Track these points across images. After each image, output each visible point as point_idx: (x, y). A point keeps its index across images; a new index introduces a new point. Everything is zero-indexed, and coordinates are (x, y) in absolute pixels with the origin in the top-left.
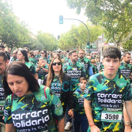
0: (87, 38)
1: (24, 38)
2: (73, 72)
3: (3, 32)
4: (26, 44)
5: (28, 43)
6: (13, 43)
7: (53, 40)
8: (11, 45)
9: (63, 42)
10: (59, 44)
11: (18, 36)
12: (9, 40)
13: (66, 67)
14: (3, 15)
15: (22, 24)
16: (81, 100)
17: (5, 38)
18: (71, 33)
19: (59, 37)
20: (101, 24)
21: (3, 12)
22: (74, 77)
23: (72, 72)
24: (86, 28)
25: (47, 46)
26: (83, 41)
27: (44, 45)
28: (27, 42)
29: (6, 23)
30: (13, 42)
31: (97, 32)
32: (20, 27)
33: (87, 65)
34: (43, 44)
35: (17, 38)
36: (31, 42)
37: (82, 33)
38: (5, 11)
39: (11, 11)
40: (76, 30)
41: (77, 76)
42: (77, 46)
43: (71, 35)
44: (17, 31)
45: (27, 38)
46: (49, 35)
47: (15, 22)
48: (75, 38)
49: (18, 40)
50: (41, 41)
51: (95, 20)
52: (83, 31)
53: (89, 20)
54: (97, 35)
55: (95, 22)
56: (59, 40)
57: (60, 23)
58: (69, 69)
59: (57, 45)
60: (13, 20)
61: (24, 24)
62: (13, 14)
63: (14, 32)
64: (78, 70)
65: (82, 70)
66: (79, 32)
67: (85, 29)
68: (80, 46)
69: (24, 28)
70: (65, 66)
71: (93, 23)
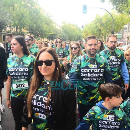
0: (111, 27)
1: (48, 29)
2: (90, 71)
3: (29, 23)
4: (51, 35)
5: (53, 34)
6: (39, 34)
7: (77, 30)
8: (37, 35)
9: (87, 32)
10: (83, 34)
11: (43, 27)
12: (35, 31)
13: (79, 63)
14: (29, 7)
15: (47, 15)
16: (105, 125)
17: (31, 29)
18: (95, 22)
19: (83, 27)
20: (127, 12)
21: (29, 5)
22: (92, 79)
23: (88, 71)
24: (111, 17)
25: (71, 36)
26: (107, 30)
27: (69, 36)
28: (51, 32)
29: (32, 15)
30: (39, 32)
31: (122, 22)
32: (45, 18)
33: (119, 59)
34: (67, 34)
35: (42, 29)
36: (55, 33)
37: (106, 22)
38: (32, 3)
39: (36, 3)
40: (100, 20)
41: (97, 77)
42: (101, 36)
43: (95, 25)
44: (43, 22)
45: (51, 28)
46: (74, 26)
47: (40, 13)
48: (99, 28)
49: (43, 30)
50: (66, 32)
51: (121, 7)
52: (107, 20)
53: (114, 8)
54: (123, 24)
55: (120, 10)
56: (83, 30)
57: (83, 13)
58: (84, 66)
59: (82, 35)
60: (38, 11)
61: (48, 15)
62: (38, 6)
63: (40, 23)
64: (98, 68)
65: (105, 67)
66: (104, 21)
67: (109, 18)
68: (104, 36)
69: (49, 19)
70: (78, 61)
71: (118, 12)
